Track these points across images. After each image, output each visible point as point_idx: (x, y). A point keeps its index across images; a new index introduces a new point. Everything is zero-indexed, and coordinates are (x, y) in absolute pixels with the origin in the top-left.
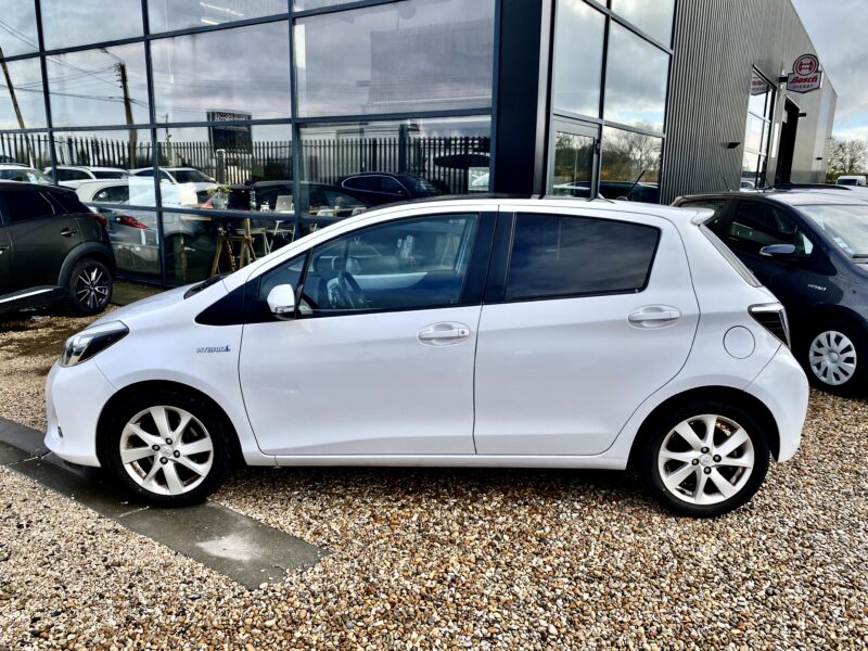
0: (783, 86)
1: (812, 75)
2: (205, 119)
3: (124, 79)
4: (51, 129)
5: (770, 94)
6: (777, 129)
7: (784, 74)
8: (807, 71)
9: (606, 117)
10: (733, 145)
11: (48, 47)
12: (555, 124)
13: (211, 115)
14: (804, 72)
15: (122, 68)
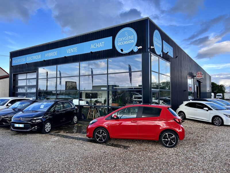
1: (201, 75)
3: (47, 75)
5: (193, 79)
7: (195, 75)
8: (200, 75)
10: (185, 91)
13: (66, 82)
14: (199, 75)
15: (47, 72)
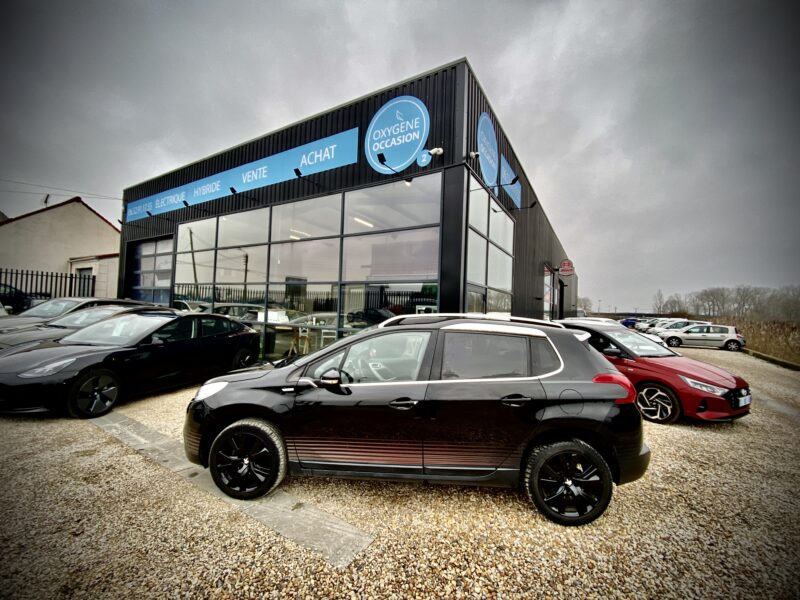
0: (556, 273)
1: (570, 269)
2: (284, 280)
3: (247, 261)
4: (214, 283)
5: (552, 276)
6: (556, 291)
7: (556, 268)
9: (489, 284)
10: (539, 299)
11: (219, 246)
12: (468, 288)
13: (288, 279)
14: (566, 267)
15: (247, 257)
